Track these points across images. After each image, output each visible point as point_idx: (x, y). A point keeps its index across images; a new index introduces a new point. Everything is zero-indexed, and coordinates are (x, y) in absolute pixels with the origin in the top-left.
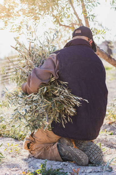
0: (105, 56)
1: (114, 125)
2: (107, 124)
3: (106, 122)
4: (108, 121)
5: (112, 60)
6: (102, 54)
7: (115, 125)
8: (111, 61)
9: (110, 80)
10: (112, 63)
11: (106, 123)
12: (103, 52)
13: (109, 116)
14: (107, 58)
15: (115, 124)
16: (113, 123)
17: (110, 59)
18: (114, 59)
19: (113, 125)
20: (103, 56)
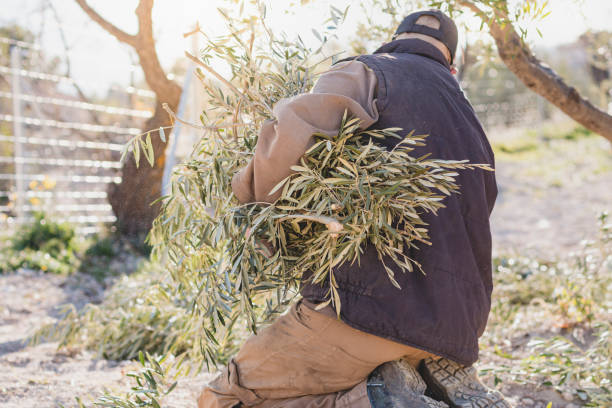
0: (556, 93)
1: (578, 333)
2: (554, 330)
3: (553, 324)
4: (558, 321)
5: (579, 108)
6: (544, 84)
7: (581, 335)
8: (576, 109)
9: (596, 173)
10: (579, 117)
11: (550, 327)
12: (550, 77)
13: (564, 300)
14: (564, 99)
15: (581, 331)
16: (575, 325)
17: (573, 102)
18: (587, 103)
19: (575, 335)
20: (549, 91)
